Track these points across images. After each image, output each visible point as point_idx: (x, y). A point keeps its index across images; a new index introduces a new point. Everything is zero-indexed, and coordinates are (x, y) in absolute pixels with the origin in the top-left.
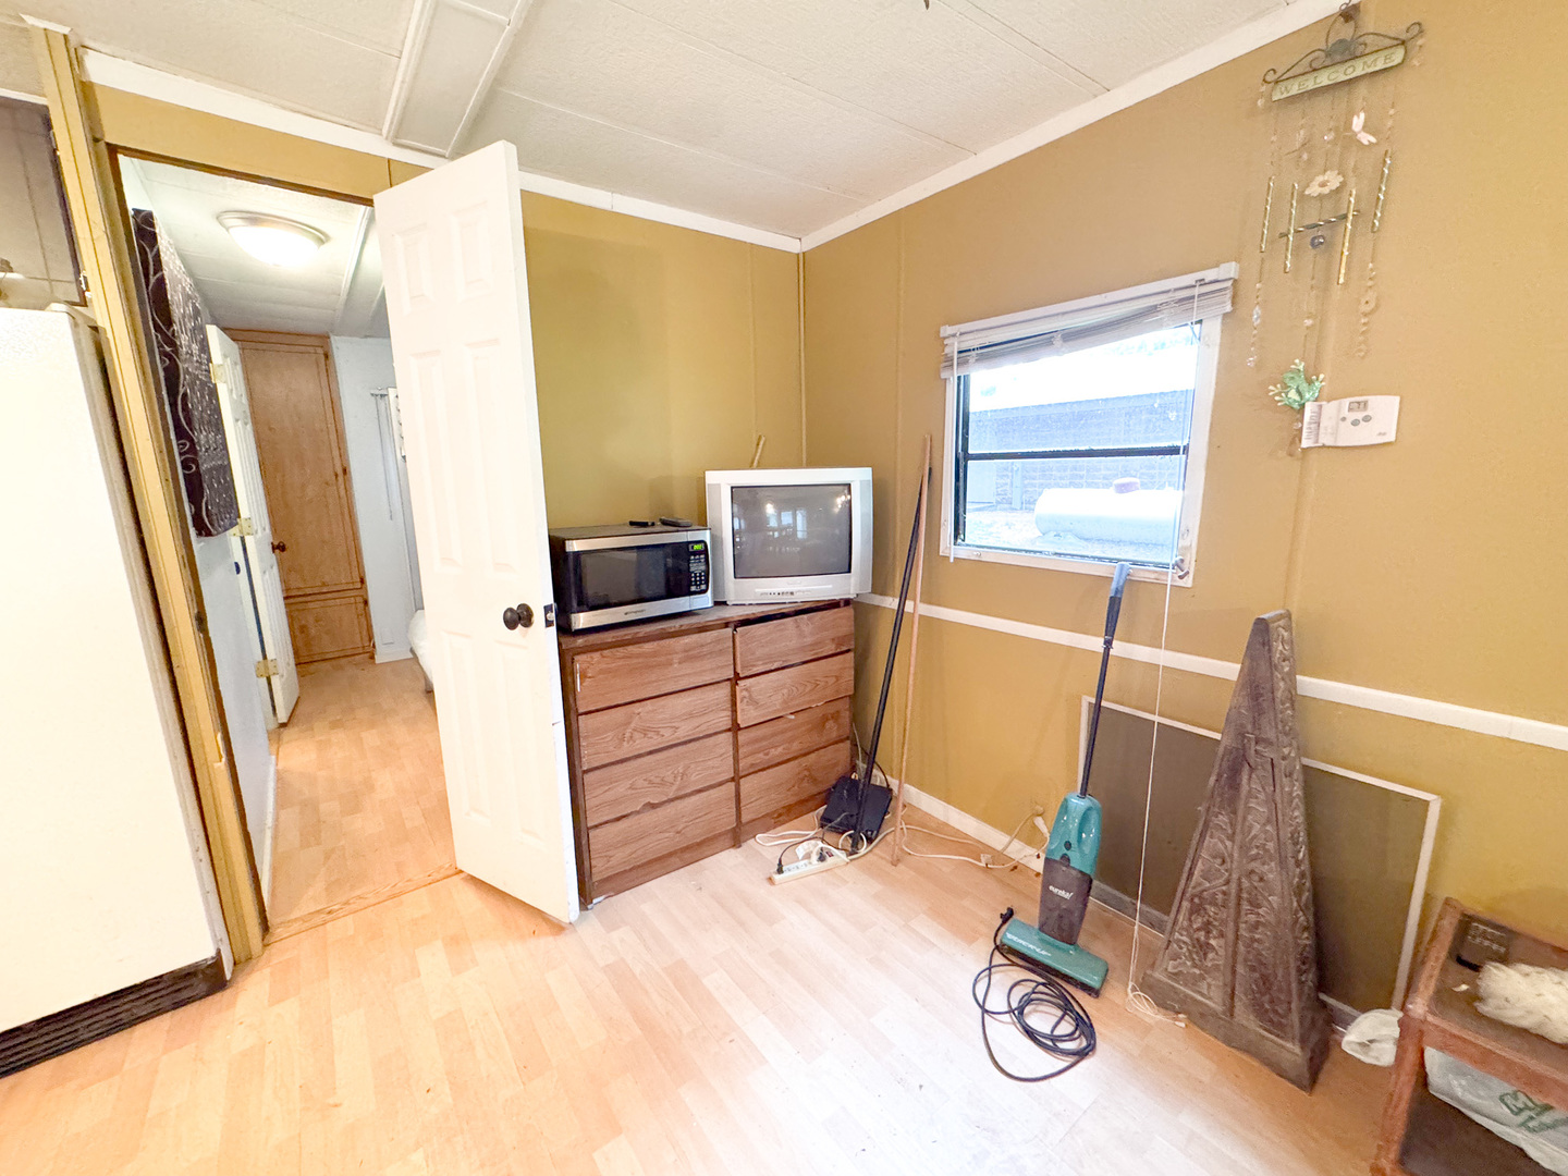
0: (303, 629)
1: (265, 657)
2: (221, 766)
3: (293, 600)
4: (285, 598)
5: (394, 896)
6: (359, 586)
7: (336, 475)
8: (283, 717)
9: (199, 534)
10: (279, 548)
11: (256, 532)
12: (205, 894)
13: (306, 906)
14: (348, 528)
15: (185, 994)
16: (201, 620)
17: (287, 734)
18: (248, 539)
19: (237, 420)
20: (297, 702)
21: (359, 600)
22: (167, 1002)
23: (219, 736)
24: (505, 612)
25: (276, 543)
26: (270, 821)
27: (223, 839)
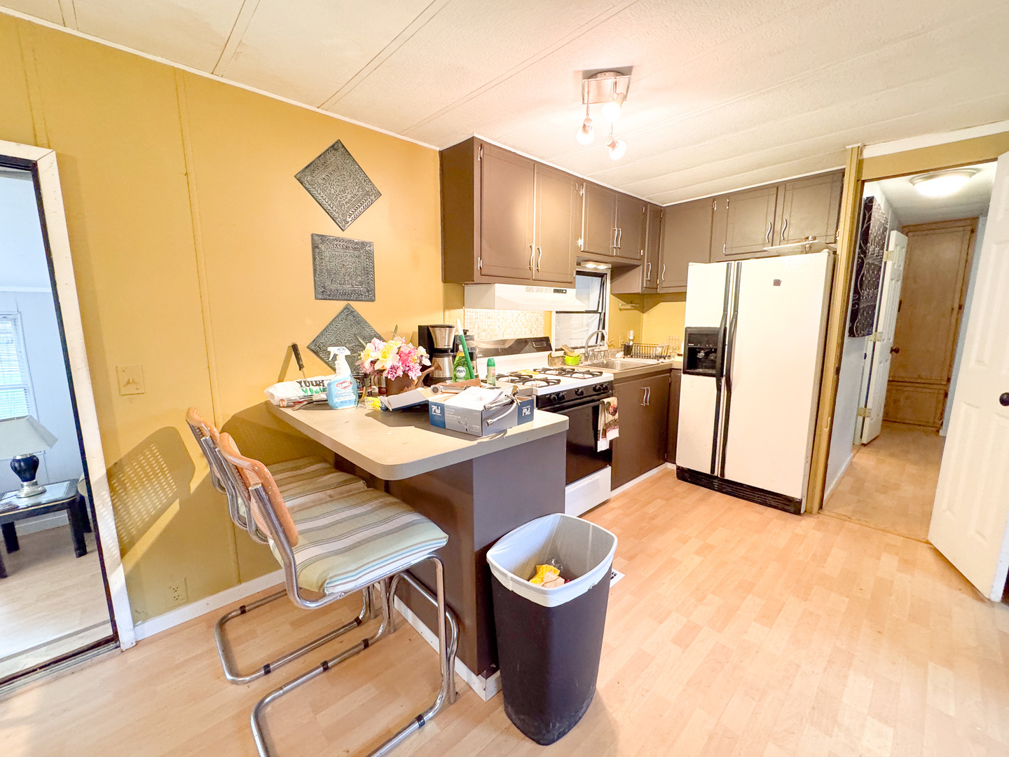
0: (895, 401)
1: (866, 406)
2: (826, 430)
3: (894, 383)
4: (889, 381)
5: (883, 530)
6: (944, 383)
7: (953, 309)
8: (865, 441)
9: (850, 336)
10: (894, 351)
11: (884, 340)
12: (805, 475)
13: (841, 511)
14: (950, 343)
15: (786, 507)
16: (838, 371)
17: (864, 449)
18: (878, 344)
19: (892, 280)
20: (875, 439)
21: (942, 392)
22: (780, 506)
23: (829, 418)
24: (1003, 394)
25: (894, 348)
26: (839, 474)
27: (817, 461)
